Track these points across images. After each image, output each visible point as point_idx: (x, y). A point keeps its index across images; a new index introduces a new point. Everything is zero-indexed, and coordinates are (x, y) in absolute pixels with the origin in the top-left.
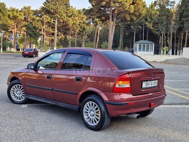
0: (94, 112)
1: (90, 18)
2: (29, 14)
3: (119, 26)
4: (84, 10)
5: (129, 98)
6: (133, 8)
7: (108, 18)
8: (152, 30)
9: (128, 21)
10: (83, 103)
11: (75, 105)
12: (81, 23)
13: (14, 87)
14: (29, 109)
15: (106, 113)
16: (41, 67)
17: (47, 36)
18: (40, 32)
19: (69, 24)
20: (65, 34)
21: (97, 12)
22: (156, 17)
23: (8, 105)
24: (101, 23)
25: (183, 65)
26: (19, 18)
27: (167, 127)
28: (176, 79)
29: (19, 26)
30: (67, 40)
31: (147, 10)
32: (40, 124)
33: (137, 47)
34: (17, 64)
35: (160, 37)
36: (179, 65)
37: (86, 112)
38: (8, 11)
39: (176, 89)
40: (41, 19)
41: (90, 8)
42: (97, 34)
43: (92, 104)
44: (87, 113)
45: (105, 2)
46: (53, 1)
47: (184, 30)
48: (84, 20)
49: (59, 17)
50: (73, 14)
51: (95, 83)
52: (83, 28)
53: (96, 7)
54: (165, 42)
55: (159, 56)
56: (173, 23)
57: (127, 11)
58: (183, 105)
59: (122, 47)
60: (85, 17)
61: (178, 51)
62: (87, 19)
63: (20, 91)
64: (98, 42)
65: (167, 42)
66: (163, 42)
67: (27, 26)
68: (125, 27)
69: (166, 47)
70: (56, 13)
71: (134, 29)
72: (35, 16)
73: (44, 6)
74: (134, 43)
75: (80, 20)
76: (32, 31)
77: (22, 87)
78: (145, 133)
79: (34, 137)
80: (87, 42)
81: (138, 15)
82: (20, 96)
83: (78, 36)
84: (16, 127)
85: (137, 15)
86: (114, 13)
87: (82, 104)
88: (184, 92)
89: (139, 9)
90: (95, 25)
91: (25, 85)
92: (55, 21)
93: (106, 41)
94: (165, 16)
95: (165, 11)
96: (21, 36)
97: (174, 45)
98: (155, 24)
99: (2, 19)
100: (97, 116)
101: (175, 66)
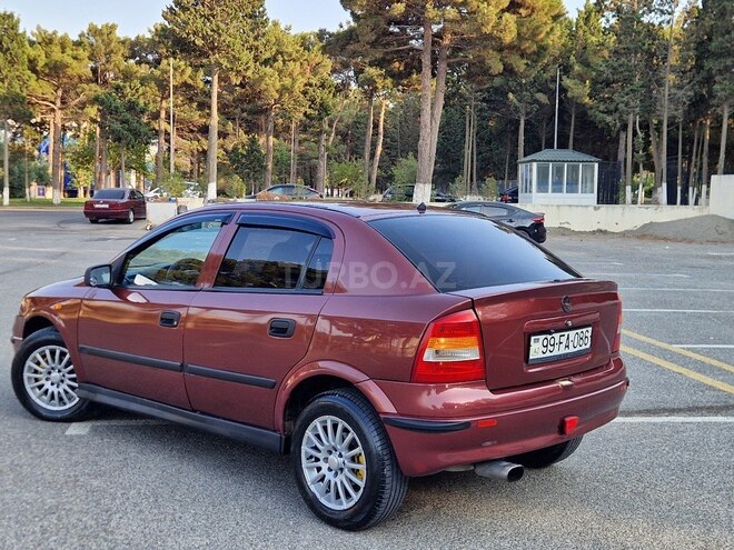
0: (341, 456)
1: (346, 66)
2: (109, 54)
3: (461, 96)
4: (321, 35)
6: (513, 27)
7: (416, 63)
8: (591, 108)
9: (495, 76)
10: (298, 423)
11: (269, 429)
12: (311, 85)
13: (36, 354)
14: (97, 440)
15: (387, 463)
16: (138, 276)
17: (182, 137)
18: (153, 122)
19: (266, 90)
20: (251, 128)
21: (373, 44)
22: (603, 57)
23: (15, 428)
24: (390, 85)
25: (709, 246)
26: (69, 72)
27: (632, 510)
28: (680, 305)
29: (73, 103)
30: (259, 152)
31: (570, 30)
32: (136, 505)
33: (531, 175)
34: (63, 254)
35: (623, 135)
36: (694, 245)
37: (311, 457)
38: (26, 43)
39: (676, 348)
40: (157, 73)
41: (346, 28)
42: (376, 126)
43: (335, 426)
44: (317, 460)
45: (404, 5)
46: (203, 4)
47: (713, 106)
48: (325, 72)
49: (225, 63)
50: (281, 53)
51: (351, 339)
52: (321, 105)
53: (370, 22)
54: (642, 157)
55: (617, 208)
56: (671, 78)
57: (488, 37)
58: (702, 415)
59: (472, 175)
60: (328, 63)
61: (691, 189)
62: (334, 71)
63: (59, 371)
64: (377, 158)
65: (649, 156)
66: (633, 156)
67: (102, 103)
68: (484, 100)
69: (644, 174)
70: (212, 49)
71: (517, 104)
72: (132, 61)
73: (166, 23)
74: (521, 159)
75: (308, 75)
76: (123, 122)
77: (68, 356)
78: (542, 535)
80: (338, 158)
81: (534, 53)
82: (62, 391)
83: (303, 136)
84: (41, 520)
85: (528, 51)
86: (439, 44)
87: (297, 427)
88: (707, 360)
89: (537, 28)
90: (365, 92)
91: (81, 350)
92: (209, 79)
93: (411, 153)
94: (639, 55)
95: (639, 32)
96: (83, 141)
97: (677, 164)
98: (600, 84)
99: (6, 77)
100: (355, 472)
101: (681, 248)
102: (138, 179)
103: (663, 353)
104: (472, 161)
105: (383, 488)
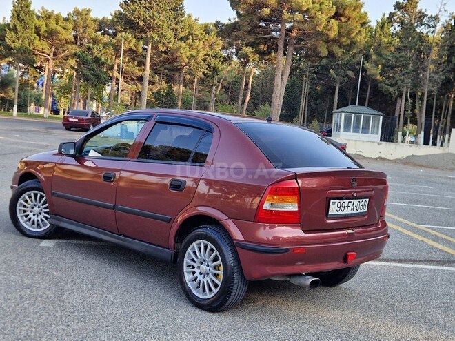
0: (208, 265)
1: (231, 45)
2: (85, 27)
3: (301, 69)
4: (217, 24)
5: (294, 238)
6: (336, 28)
7: (274, 46)
8: (381, 82)
9: (323, 58)
10: (183, 244)
11: (164, 248)
12: (208, 56)
13: (25, 196)
14: (59, 250)
15: (236, 271)
16: (91, 151)
17: (126, 82)
18: (109, 72)
19: (180, 57)
20: (170, 80)
21: (249, 33)
22: (391, 51)
23: (9, 239)
24: (257, 59)
25: (447, 172)
26: (60, 36)
27: (385, 313)
28: (426, 203)
29: (61, 56)
30: (173, 94)
31: (372, 33)
32: (79, 287)
33: (340, 121)
35: (399, 101)
36: (438, 171)
37: (190, 266)
38: (35, 17)
39: (421, 227)
40: (114, 41)
41: (232, 21)
42: (247, 85)
43: (206, 247)
44: (193, 267)
45: (269, 9)
48: (218, 48)
49: (156, 37)
50: (192, 35)
51: (220, 196)
52: (214, 68)
53: (248, 19)
54: (409, 114)
55: (392, 144)
56: (431, 67)
57: (321, 33)
58: (434, 265)
59: (304, 119)
60: (220, 43)
61: (439, 136)
62: (223, 48)
63: (39, 207)
64: (246, 104)
65: (414, 115)
66: (404, 113)
67: (78, 57)
68: (315, 73)
69: (410, 126)
70: (149, 28)
71: (335, 76)
72: (99, 33)
73: (122, 10)
74: (335, 110)
75: (207, 49)
76: (91, 70)
77: (45, 198)
78: (328, 323)
79: (59, 318)
80: (222, 102)
81: (348, 45)
82: (39, 220)
83: (201, 87)
84: (20, 291)
85: (344, 44)
86: (290, 36)
87: (183, 246)
88: (440, 235)
89: (351, 30)
90: (242, 63)
91: (53, 194)
92: (146, 47)
93: (267, 103)
94: (413, 51)
95: (414, 37)
96: (65, 80)
97: (431, 120)
98: (388, 68)
99: (21, 37)
100: (216, 275)
101: (430, 172)
102: (97, 106)
103: (413, 229)
104: (305, 110)
105: (232, 286)
